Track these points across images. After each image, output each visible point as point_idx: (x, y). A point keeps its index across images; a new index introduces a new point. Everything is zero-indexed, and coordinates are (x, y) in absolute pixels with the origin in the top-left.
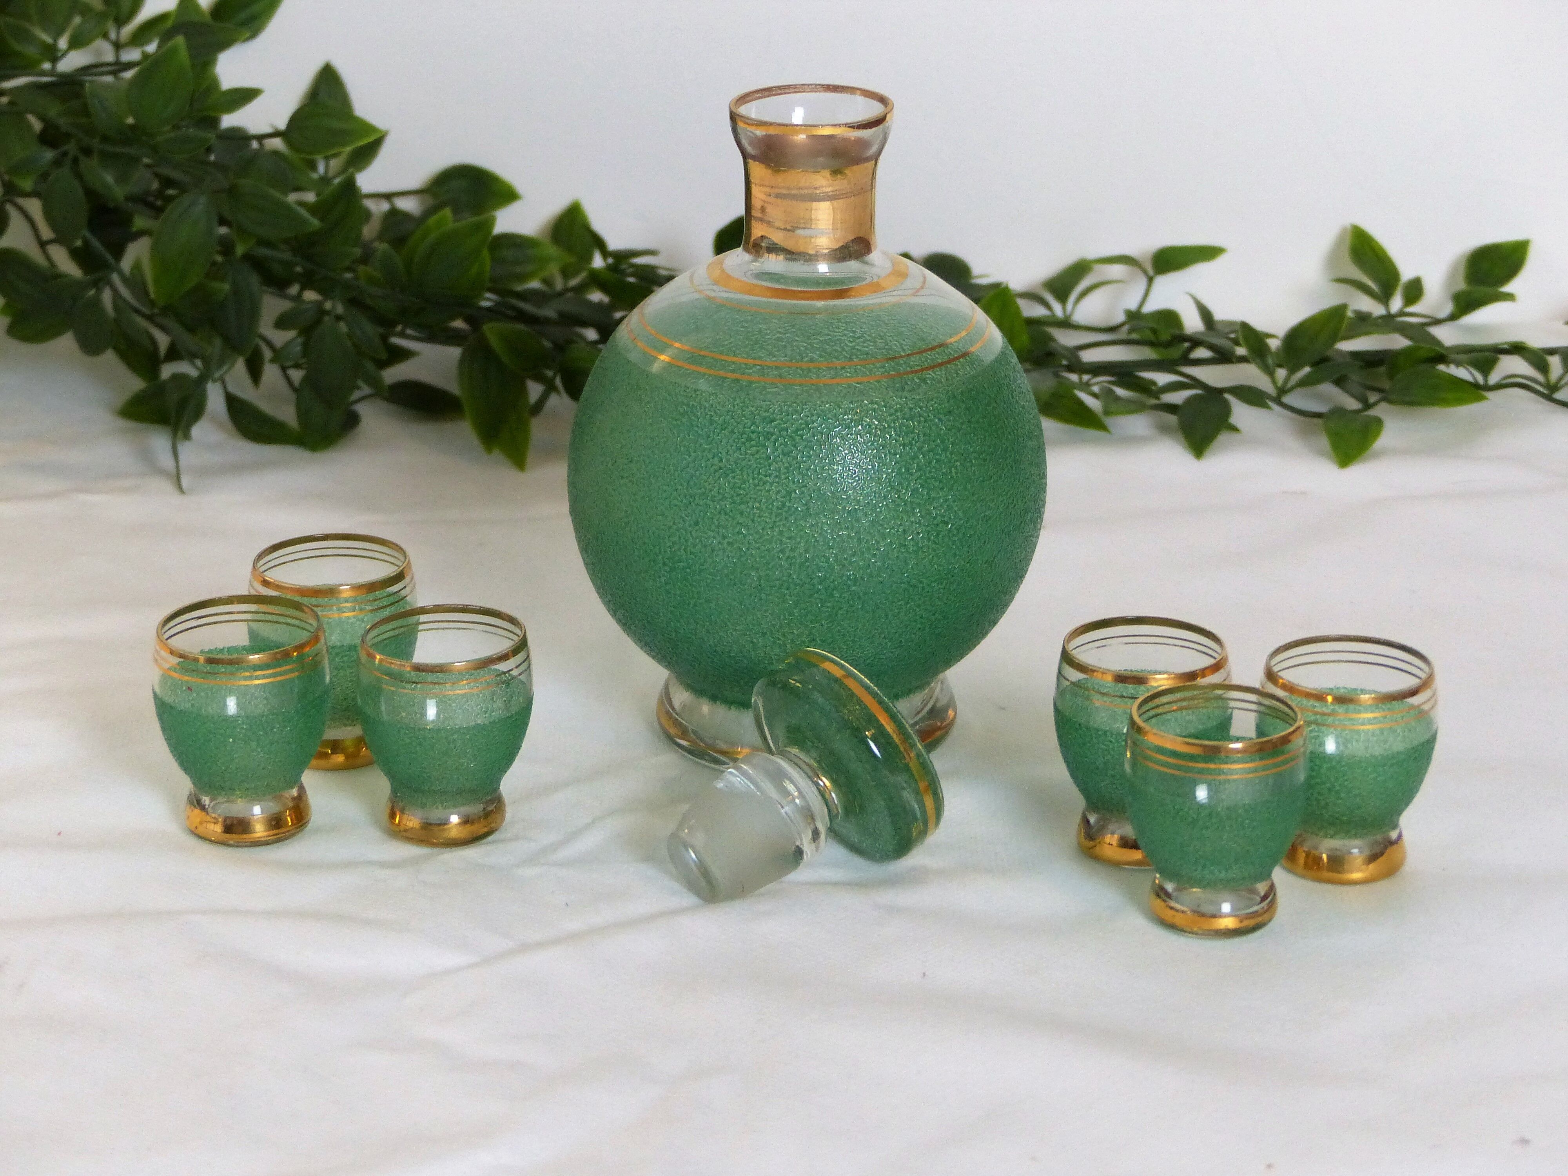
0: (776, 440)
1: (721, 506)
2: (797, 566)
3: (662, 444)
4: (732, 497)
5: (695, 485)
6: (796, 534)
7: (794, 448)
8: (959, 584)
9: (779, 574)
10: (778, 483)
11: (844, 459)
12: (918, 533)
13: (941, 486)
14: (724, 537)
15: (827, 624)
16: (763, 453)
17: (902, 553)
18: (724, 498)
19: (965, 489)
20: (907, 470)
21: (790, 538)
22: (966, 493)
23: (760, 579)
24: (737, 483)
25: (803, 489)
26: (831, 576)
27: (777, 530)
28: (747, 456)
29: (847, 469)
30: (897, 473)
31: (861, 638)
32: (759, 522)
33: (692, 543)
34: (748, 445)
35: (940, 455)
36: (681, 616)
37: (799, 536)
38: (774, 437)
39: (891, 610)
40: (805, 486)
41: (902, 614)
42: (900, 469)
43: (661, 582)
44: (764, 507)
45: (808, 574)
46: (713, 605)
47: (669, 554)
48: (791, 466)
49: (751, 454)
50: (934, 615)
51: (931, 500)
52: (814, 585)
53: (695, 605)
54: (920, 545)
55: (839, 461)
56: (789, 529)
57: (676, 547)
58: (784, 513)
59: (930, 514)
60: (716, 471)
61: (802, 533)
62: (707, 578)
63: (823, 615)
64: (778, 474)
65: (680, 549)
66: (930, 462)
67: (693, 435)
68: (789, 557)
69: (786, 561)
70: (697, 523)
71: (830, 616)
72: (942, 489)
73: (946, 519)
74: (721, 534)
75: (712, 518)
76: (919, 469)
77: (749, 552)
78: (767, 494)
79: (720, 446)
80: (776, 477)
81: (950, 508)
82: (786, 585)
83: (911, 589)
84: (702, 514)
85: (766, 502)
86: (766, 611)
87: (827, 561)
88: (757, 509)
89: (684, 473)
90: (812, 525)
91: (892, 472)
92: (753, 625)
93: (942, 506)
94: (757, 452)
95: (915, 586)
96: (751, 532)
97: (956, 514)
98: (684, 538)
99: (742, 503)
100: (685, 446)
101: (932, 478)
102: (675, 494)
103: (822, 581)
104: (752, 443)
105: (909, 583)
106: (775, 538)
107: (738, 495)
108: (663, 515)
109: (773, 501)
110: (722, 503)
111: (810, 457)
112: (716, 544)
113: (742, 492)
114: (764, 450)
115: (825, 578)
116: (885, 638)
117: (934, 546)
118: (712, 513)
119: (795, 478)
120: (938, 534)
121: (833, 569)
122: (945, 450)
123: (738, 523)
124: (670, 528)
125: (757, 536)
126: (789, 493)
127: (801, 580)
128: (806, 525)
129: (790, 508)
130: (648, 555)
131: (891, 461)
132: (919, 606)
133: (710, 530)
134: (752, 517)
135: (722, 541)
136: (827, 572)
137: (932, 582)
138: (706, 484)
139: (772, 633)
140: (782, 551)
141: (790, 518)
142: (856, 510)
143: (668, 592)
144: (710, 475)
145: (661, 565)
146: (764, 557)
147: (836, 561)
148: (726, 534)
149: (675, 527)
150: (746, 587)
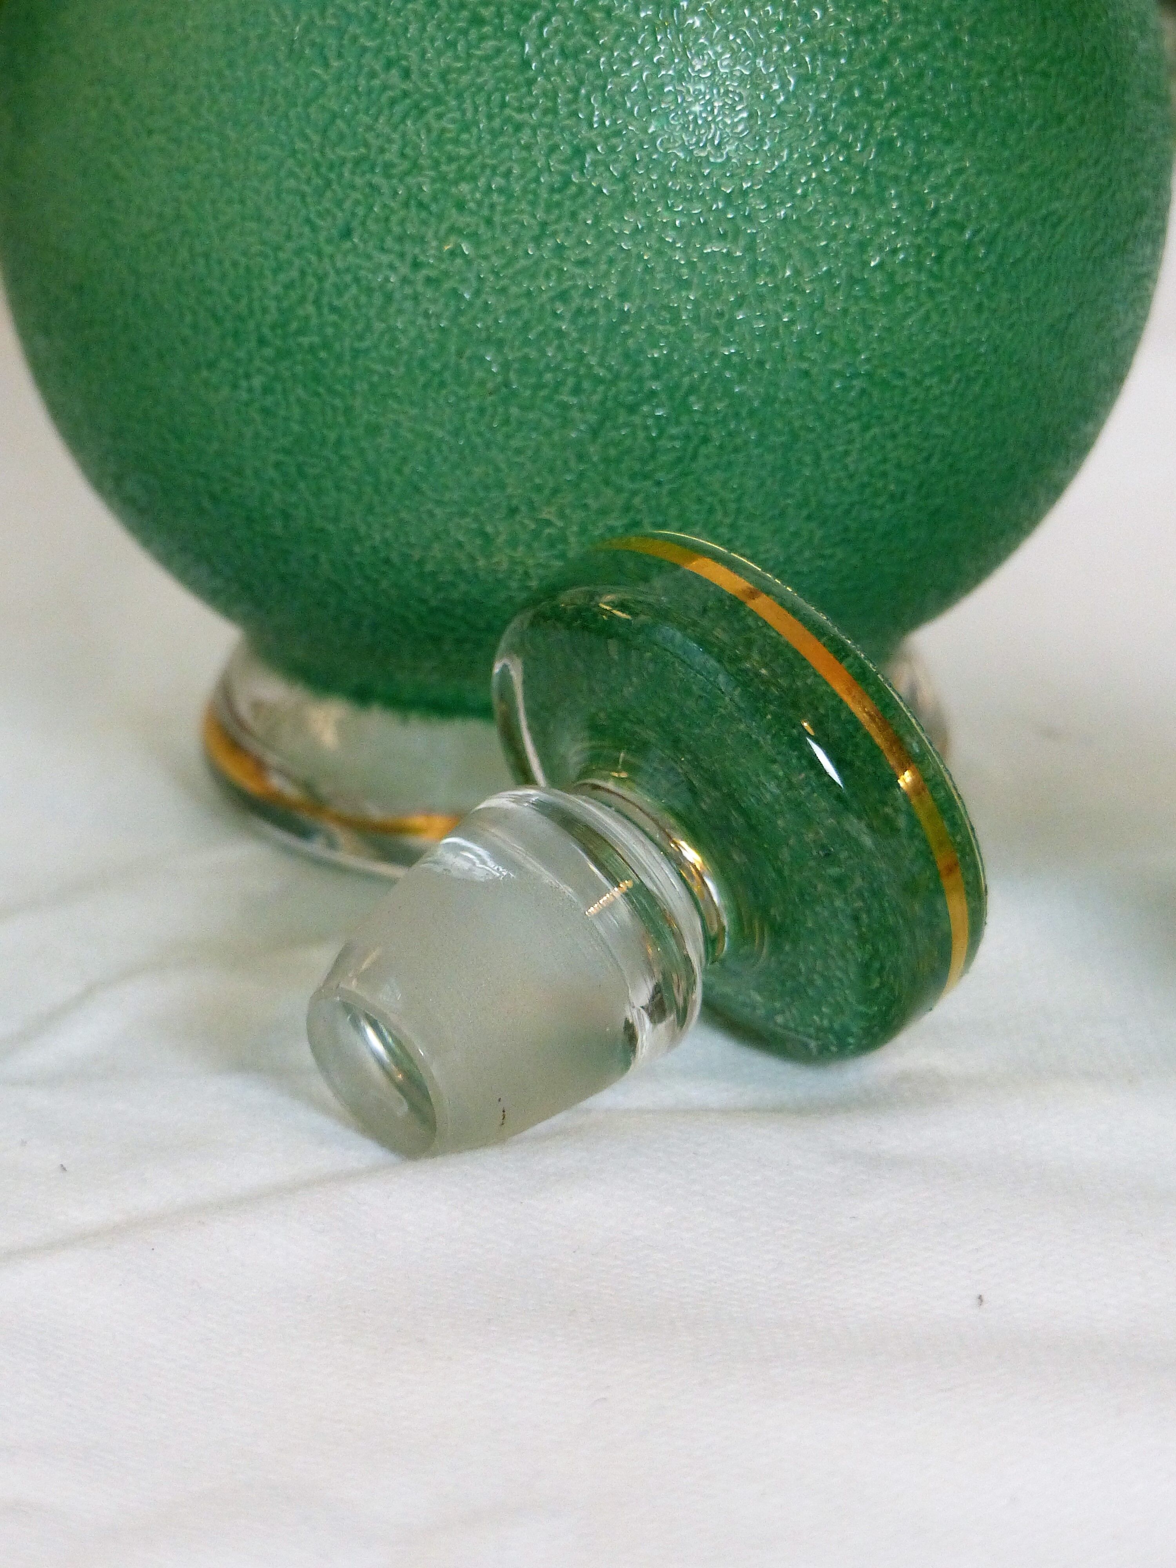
0: (542, 23)
1: (409, 189)
2: (599, 335)
3: (254, 44)
4: (437, 164)
5: (342, 137)
6: (598, 254)
7: (590, 43)
8: (987, 383)
9: (554, 356)
10: (551, 127)
11: (713, 66)
12: (894, 251)
13: (946, 134)
14: (416, 265)
15: (671, 481)
16: (511, 54)
17: (857, 299)
18: (416, 167)
19: (1003, 143)
20: (867, 93)
21: (583, 263)
22: (1006, 154)
23: (506, 366)
24: (450, 131)
25: (614, 141)
26: (682, 358)
27: (550, 243)
28: (474, 62)
29: (722, 91)
30: (843, 103)
31: (751, 517)
32: (504, 228)
33: (335, 285)
34: (473, 34)
35: (944, 59)
36: (302, 474)
37: (604, 258)
38: (539, 14)
39: (829, 446)
40: (618, 133)
41: (854, 456)
42: (849, 89)
43: (250, 390)
44: (517, 188)
45: (627, 356)
46: (385, 441)
47: (273, 316)
48: (581, 82)
49: (482, 59)
50: (927, 459)
51: (922, 168)
52: (640, 380)
53: (339, 442)
54: (899, 280)
55: (699, 71)
56: (581, 243)
57: (294, 295)
58: (568, 203)
59: (921, 202)
60: (393, 102)
61: (611, 251)
62: (371, 372)
63: (663, 458)
64: (550, 104)
65: (302, 300)
66: (920, 75)
67: (335, 16)
68: (579, 312)
69: (573, 321)
70: (347, 233)
71: (679, 460)
72: (949, 142)
73: (959, 217)
74: (409, 258)
75: (387, 219)
76: (894, 91)
77: (479, 302)
78: (524, 154)
79: (402, 42)
80: (546, 112)
81: (967, 188)
82: (571, 381)
83: (876, 394)
84: (361, 211)
85: (522, 176)
86: (519, 451)
87: (675, 319)
88: (501, 191)
89: (312, 110)
90: (636, 231)
91: (830, 98)
92: (487, 488)
93: (949, 183)
94: (499, 51)
95: (885, 384)
96: (487, 250)
97: (983, 204)
98: (315, 275)
99: (461, 177)
100: (313, 44)
101: (924, 114)
102: (290, 163)
103: (660, 369)
104: (487, 29)
105: (869, 375)
106: (545, 266)
107: (451, 159)
108: (259, 218)
109: (540, 172)
110: (410, 180)
111: (628, 62)
112: (398, 284)
113: (463, 151)
114: (515, 47)
115: (669, 363)
116: (809, 518)
117: (933, 284)
118: (385, 206)
119: (592, 114)
120: (943, 251)
121: (688, 341)
122: (956, 43)
123: (453, 230)
124: (278, 248)
125: (497, 262)
126: (579, 152)
127: (609, 368)
128: (621, 232)
129: (581, 190)
130: (219, 321)
131: (826, 72)
132: (894, 436)
133: (382, 249)
134: (485, 212)
135: (412, 277)
136: (672, 350)
137: (925, 375)
138: (370, 137)
139: (531, 505)
140: (563, 296)
141: (582, 214)
142: (744, 193)
143: (266, 411)
144: (380, 113)
145: (253, 344)
146: (517, 312)
147: (696, 319)
148: (422, 258)
149: (290, 246)
150: (472, 389)
